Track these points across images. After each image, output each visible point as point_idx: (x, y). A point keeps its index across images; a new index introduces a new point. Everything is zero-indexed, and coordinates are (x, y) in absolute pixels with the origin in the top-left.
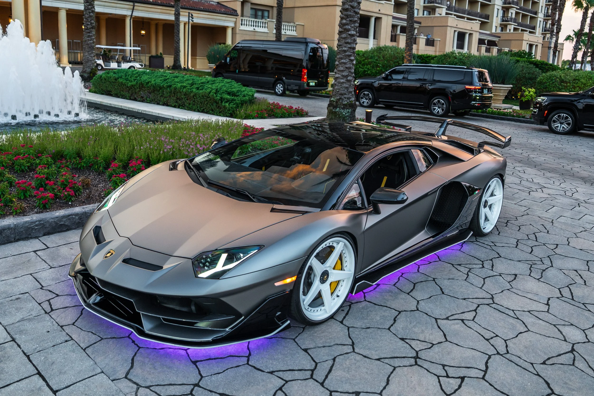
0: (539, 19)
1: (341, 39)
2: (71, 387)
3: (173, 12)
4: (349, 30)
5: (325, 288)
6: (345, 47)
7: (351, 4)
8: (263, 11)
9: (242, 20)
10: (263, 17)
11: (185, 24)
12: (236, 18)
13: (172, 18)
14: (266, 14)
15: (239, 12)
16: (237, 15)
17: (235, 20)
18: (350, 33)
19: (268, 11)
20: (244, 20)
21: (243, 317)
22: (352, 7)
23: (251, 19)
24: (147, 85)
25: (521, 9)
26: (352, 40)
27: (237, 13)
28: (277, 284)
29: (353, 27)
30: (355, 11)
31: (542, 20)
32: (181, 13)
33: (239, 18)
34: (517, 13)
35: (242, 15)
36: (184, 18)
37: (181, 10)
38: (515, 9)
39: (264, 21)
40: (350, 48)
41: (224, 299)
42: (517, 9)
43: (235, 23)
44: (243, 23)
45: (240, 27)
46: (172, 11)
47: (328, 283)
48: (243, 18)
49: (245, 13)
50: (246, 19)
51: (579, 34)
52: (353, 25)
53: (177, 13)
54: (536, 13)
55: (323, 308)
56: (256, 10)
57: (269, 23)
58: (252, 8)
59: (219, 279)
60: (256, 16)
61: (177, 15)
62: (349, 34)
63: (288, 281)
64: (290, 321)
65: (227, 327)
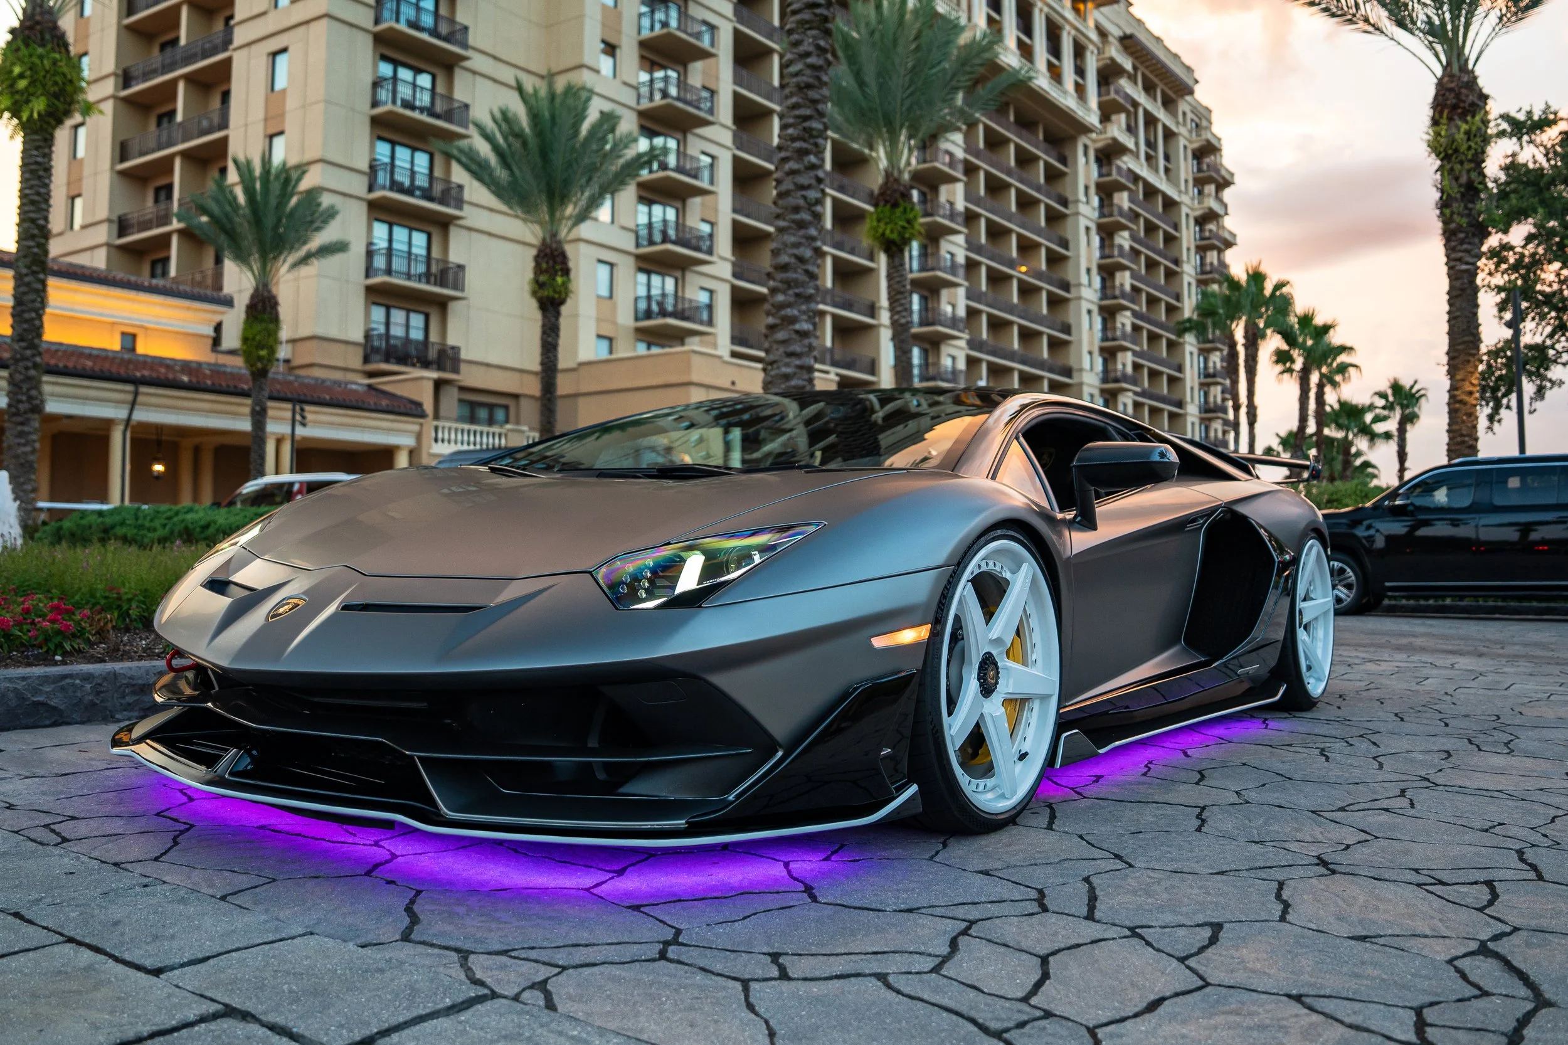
0: (1190, 419)
1: (775, 346)
3: (247, 410)
4: (793, 320)
5: (994, 709)
6: (787, 365)
7: (795, 251)
8: (491, 407)
9: (436, 429)
10: (491, 422)
11: (279, 441)
12: (421, 425)
13: (246, 425)
14: (500, 414)
15: (428, 407)
16: (423, 415)
17: (416, 428)
18: (797, 327)
19: (506, 408)
20: (443, 428)
21: (780, 754)
22: (801, 259)
23: (460, 426)
25: (1143, 394)
26: (805, 346)
27: (423, 411)
28: (878, 642)
29: (804, 313)
30: (807, 272)
31: (1197, 421)
32: (270, 413)
33: (430, 423)
34: (1137, 405)
35: (437, 416)
36: (278, 424)
37: (270, 404)
38: (1130, 394)
39: (496, 429)
40: (801, 367)
42: (1136, 393)
43: (419, 436)
44: (440, 435)
45: (430, 447)
46: (245, 406)
47: (997, 698)
48: (440, 424)
49: (442, 413)
50: (447, 424)
52: (804, 307)
53: (258, 408)
54: (1180, 404)
56: (473, 406)
57: (510, 434)
58: (461, 401)
59: (700, 606)
60: (473, 419)
61: (259, 417)
62: (797, 332)
63: (908, 636)
64: (914, 788)
65: (729, 791)
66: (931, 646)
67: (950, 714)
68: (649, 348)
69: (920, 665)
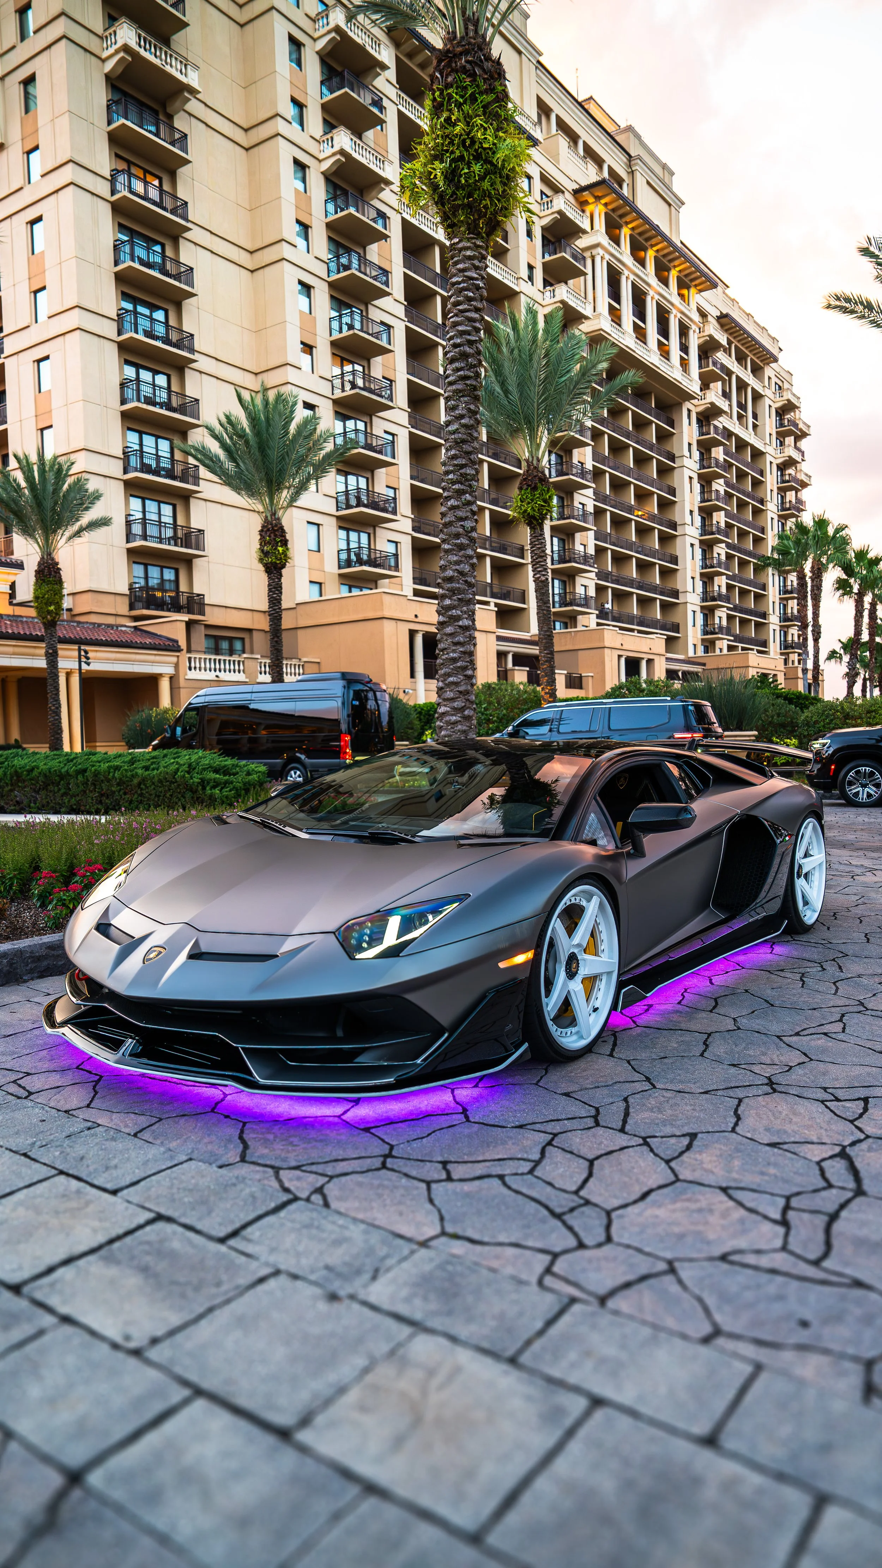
0: (772, 627)
1: (445, 638)
2: (142, 1183)
3: (43, 651)
4: (458, 618)
5: (576, 986)
6: (454, 651)
7: (457, 567)
8: (231, 640)
9: (190, 659)
10: (231, 652)
11: (68, 675)
12: (178, 656)
13: (42, 663)
14: (238, 645)
15: (183, 643)
16: (179, 650)
17: (175, 659)
18: (461, 623)
19: (243, 639)
20: (195, 658)
21: (446, 1035)
22: (461, 573)
23: (208, 657)
24: (28, 775)
25: (735, 609)
26: (466, 637)
27: (179, 646)
28: (502, 965)
29: (465, 613)
30: (466, 581)
31: (778, 628)
32: (60, 652)
33: (184, 656)
34: (730, 618)
35: (189, 651)
36: (68, 660)
37: (59, 646)
38: (725, 609)
39: (235, 658)
40: (464, 653)
41: (411, 997)
42: (729, 608)
43: (177, 666)
44: (193, 665)
45: (186, 674)
46: (41, 649)
47: (579, 978)
48: (192, 655)
49: (193, 647)
50: (198, 656)
51: (852, 646)
52: (465, 609)
53: (51, 651)
54: (764, 615)
55: (574, 1030)
56: (217, 639)
57: (246, 661)
58: (207, 636)
59: (398, 956)
60: (217, 651)
61: (52, 657)
62: (460, 627)
63: (520, 959)
64: (526, 1045)
65: (417, 1058)
66: (535, 963)
67: (547, 996)
68: (350, 591)
69: (527, 975)
